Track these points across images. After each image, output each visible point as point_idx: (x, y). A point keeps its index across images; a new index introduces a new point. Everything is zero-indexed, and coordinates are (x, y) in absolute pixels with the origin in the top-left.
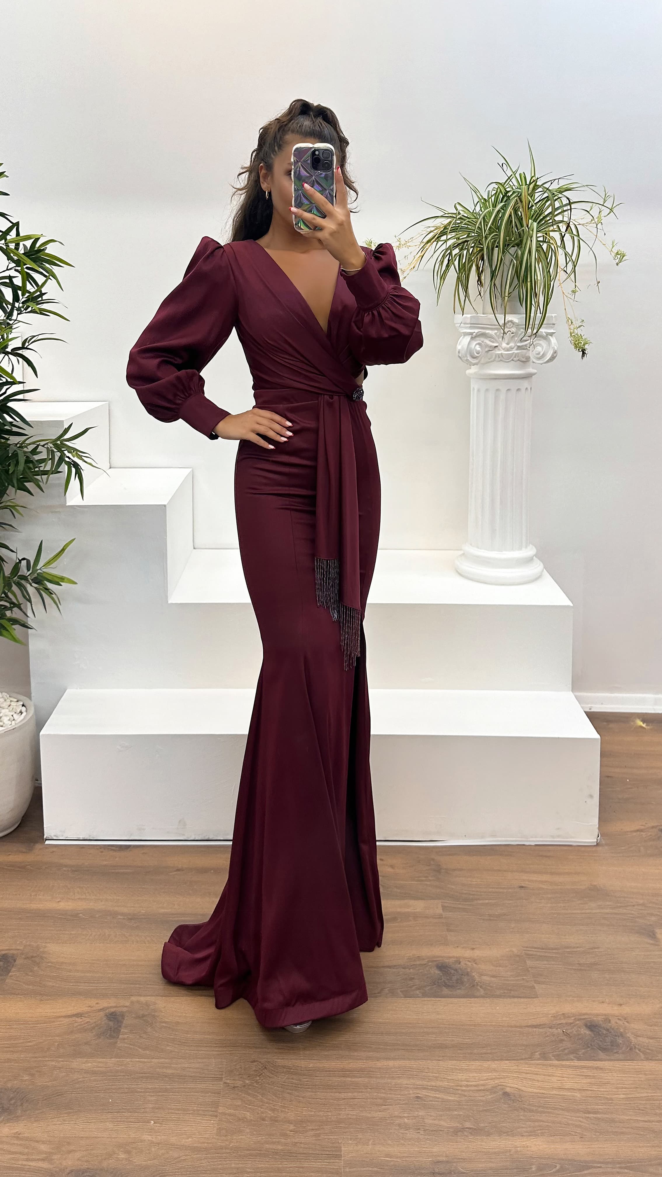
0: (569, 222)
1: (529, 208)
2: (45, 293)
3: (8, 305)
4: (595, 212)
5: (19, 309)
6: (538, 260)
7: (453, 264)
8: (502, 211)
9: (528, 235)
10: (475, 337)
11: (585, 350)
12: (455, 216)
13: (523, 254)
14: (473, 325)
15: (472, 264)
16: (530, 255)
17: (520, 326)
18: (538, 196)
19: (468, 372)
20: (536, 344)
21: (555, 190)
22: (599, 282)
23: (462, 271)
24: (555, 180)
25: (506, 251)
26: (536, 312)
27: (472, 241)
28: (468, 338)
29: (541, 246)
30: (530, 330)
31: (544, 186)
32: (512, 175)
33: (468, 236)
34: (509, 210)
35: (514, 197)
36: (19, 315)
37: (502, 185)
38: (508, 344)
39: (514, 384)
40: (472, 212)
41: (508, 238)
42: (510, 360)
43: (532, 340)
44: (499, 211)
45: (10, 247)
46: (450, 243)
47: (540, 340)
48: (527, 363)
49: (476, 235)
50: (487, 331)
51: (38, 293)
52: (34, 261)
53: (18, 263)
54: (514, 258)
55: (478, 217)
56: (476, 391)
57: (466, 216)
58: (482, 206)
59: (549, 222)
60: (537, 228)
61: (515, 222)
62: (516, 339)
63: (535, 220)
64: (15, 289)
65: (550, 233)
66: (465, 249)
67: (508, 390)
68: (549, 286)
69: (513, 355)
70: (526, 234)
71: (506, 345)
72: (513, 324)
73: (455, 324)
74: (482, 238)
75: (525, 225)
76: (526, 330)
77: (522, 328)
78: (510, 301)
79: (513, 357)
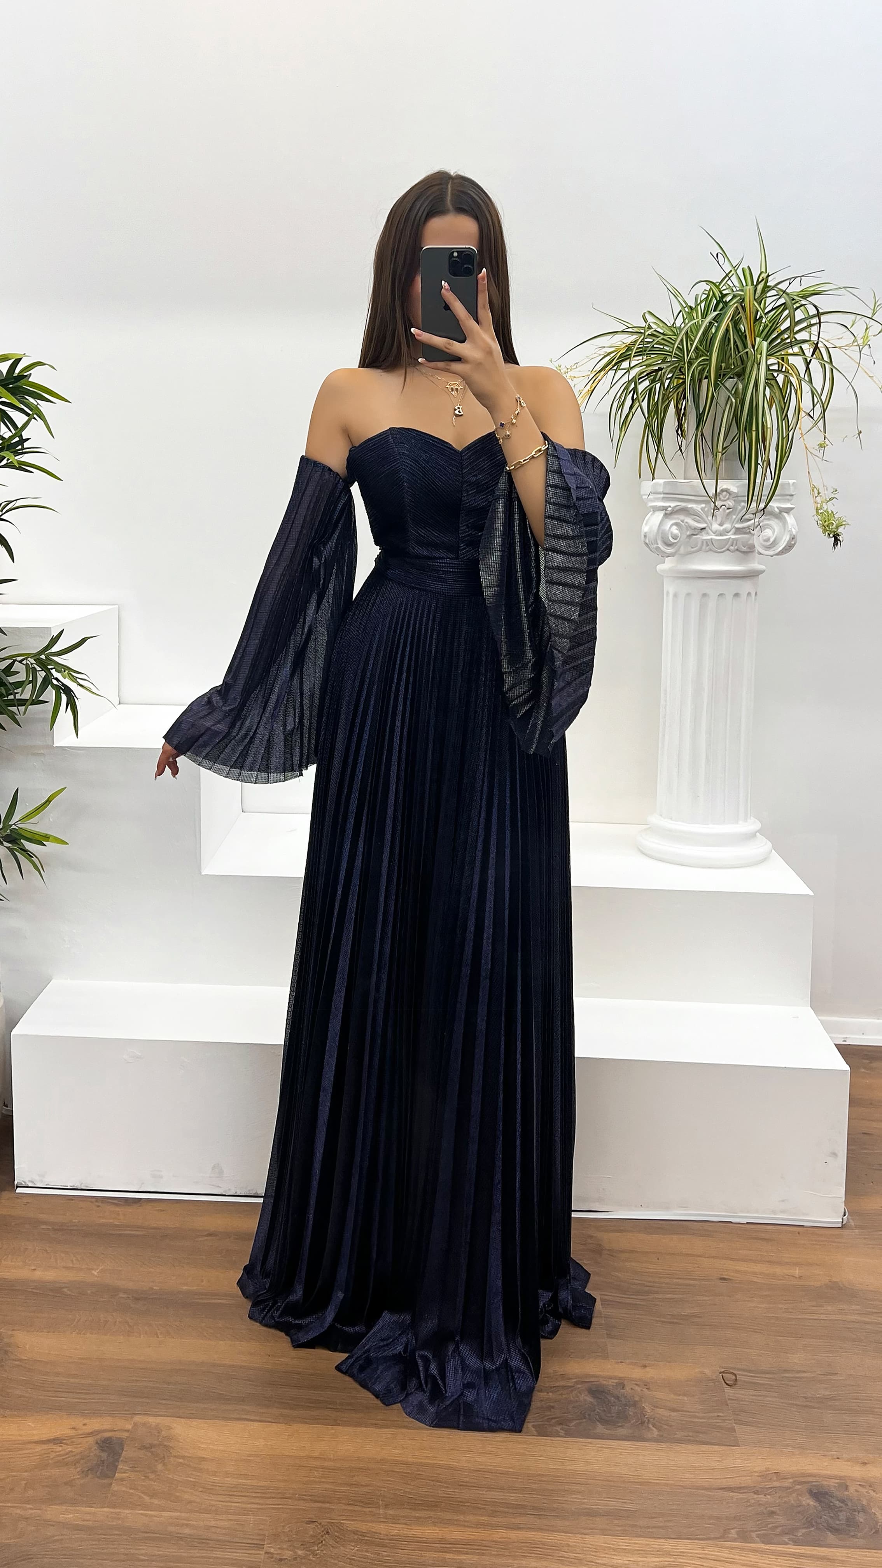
0: (818, 343)
1: (756, 320)
2: (27, 439)
4: (858, 328)
6: (768, 401)
7: (639, 405)
8: (716, 324)
9: (754, 360)
10: (672, 513)
11: (839, 536)
12: (643, 331)
13: (745, 389)
15: (669, 403)
16: (756, 390)
17: (740, 499)
18: (770, 302)
19: (660, 567)
20: (764, 525)
21: (796, 294)
22: (861, 432)
23: (653, 416)
24: (795, 278)
25: (721, 385)
26: (764, 476)
27: (669, 369)
29: (775, 378)
30: (754, 504)
31: (778, 287)
32: (731, 270)
33: (663, 362)
37: (717, 285)
38: (721, 525)
39: (730, 587)
41: (723, 365)
42: (725, 549)
43: (757, 520)
44: (710, 323)
46: (635, 372)
47: (769, 519)
48: (750, 554)
49: (674, 359)
50: (690, 505)
51: (17, 439)
52: (12, 392)
54: (730, 392)
55: (679, 333)
56: (671, 596)
57: (662, 332)
59: (788, 341)
61: (735, 340)
62: (734, 517)
63: (765, 339)
66: (658, 381)
67: (721, 595)
68: (785, 441)
69: (728, 542)
70: (752, 358)
71: (719, 527)
72: (729, 493)
73: (642, 496)
74: (685, 364)
75: (750, 345)
76: (748, 503)
77: (744, 501)
78: (725, 459)
79: (728, 545)
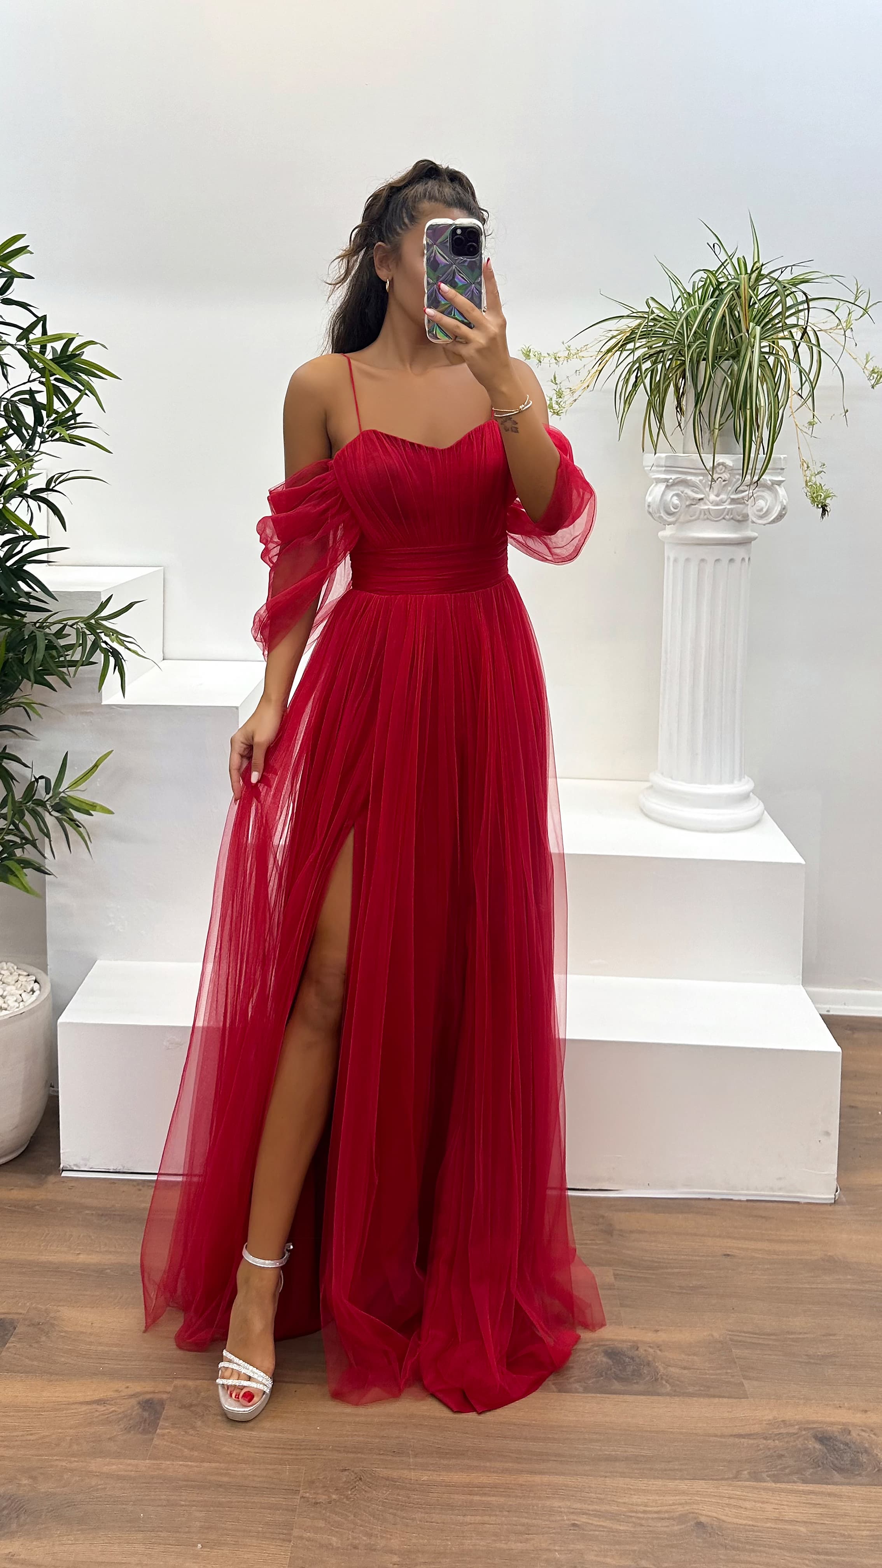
0: (806, 327)
1: (749, 306)
2: (80, 414)
3: (29, 431)
4: (842, 313)
5: (42, 436)
6: (761, 381)
7: (643, 382)
8: (712, 310)
9: (748, 345)
10: (672, 485)
11: (826, 506)
12: (647, 316)
13: (740, 371)
14: (669, 469)
15: (670, 383)
16: (750, 372)
17: (735, 472)
18: (763, 290)
19: (662, 534)
20: (757, 496)
21: (786, 282)
22: (847, 411)
23: (655, 393)
24: (786, 267)
25: (717, 366)
26: (758, 451)
27: (670, 351)
28: (662, 486)
29: (766, 360)
30: (748, 477)
31: (771, 275)
32: (727, 260)
33: (664, 345)
34: (722, 309)
35: (730, 291)
36: (42, 444)
37: (713, 273)
38: (717, 496)
39: (726, 553)
40: (670, 310)
41: (719, 348)
42: (721, 518)
43: (751, 491)
44: (708, 310)
45: (34, 349)
46: (639, 353)
47: (763, 491)
48: (745, 523)
49: (675, 342)
50: (689, 478)
51: (70, 414)
52: (67, 370)
53: (42, 372)
54: (727, 375)
55: (679, 318)
56: (672, 559)
57: (662, 315)
58: (684, 302)
59: (777, 326)
60: (761, 334)
61: (730, 326)
62: (729, 488)
63: (758, 324)
64: (37, 408)
65: (779, 341)
66: (660, 362)
67: (717, 560)
68: (777, 417)
69: (724, 511)
70: (746, 342)
71: (715, 497)
72: (726, 467)
73: (644, 467)
74: (685, 348)
75: (744, 330)
76: (744, 476)
77: (739, 474)
78: (721, 436)
79: (724, 514)
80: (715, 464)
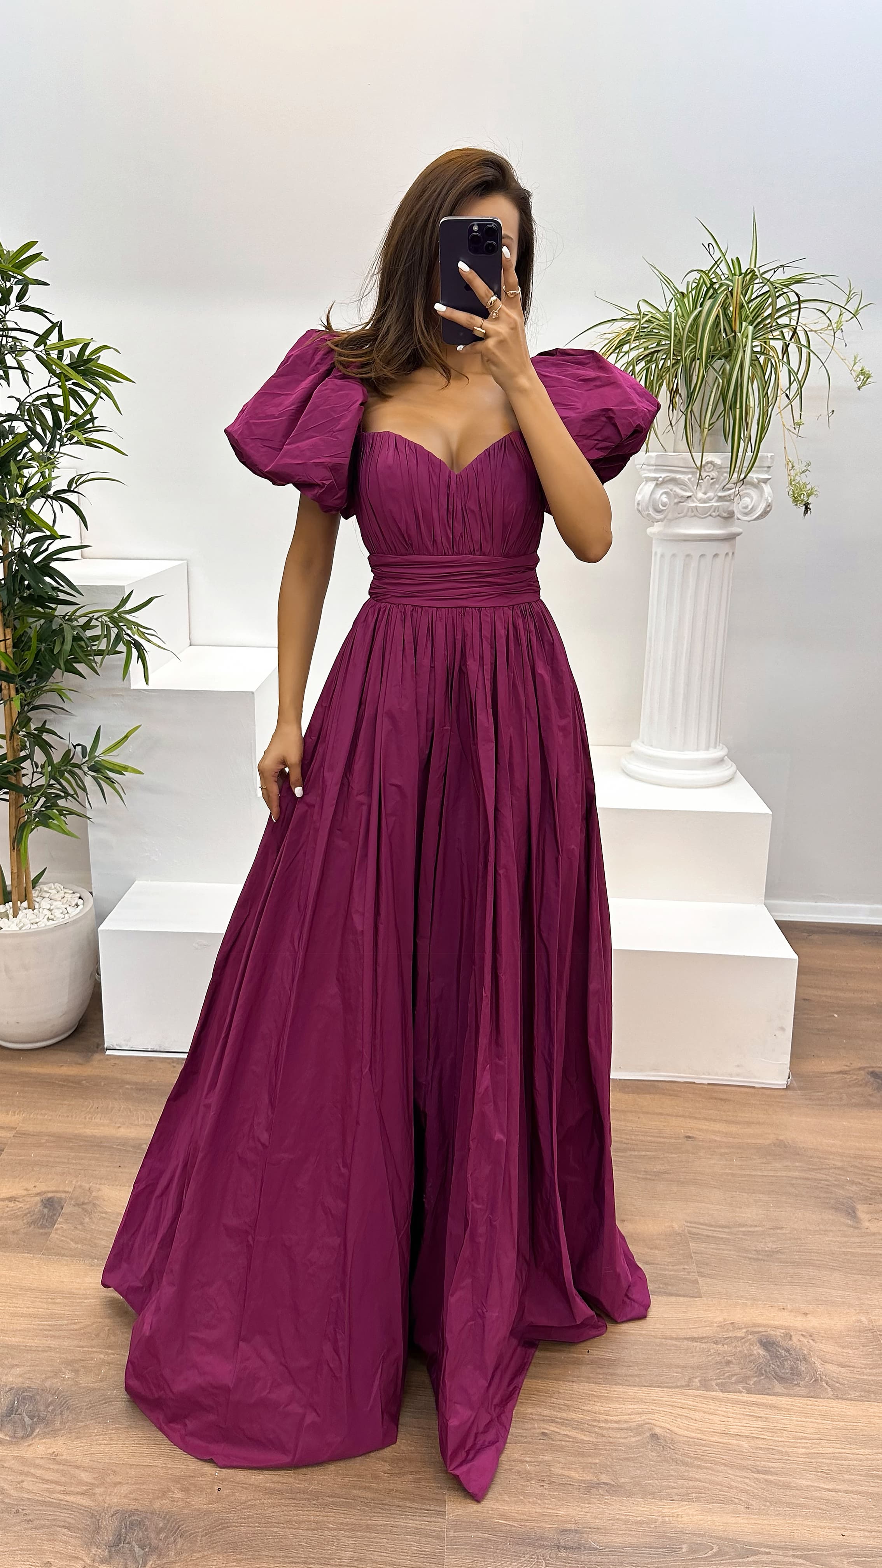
0: (795, 329)
1: (742, 306)
2: (97, 418)
4: (833, 315)
5: (61, 439)
6: (751, 379)
9: (740, 344)
10: (662, 483)
11: (809, 505)
12: (640, 318)
13: (732, 371)
14: (660, 468)
15: (663, 382)
16: (742, 371)
17: (723, 469)
19: (650, 530)
20: (743, 494)
21: (779, 283)
24: (778, 267)
25: (710, 366)
26: (745, 449)
28: (652, 485)
29: (757, 360)
30: (735, 475)
31: (764, 276)
32: (722, 258)
33: (658, 345)
34: (716, 309)
35: (723, 291)
36: (62, 447)
37: (707, 273)
38: (705, 493)
39: (711, 548)
40: (663, 312)
41: (712, 347)
42: (708, 515)
43: (738, 489)
45: (52, 355)
47: (748, 489)
48: (731, 520)
50: (679, 476)
51: (88, 416)
52: (83, 374)
53: (62, 377)
54: (719, 375)
56: (659, 556)
57: (656, 317)
58: (678, 303)
59: (770, 325)
60: (753, 334)
61: (724, 326)
62: (717, 486)
63: (750, 323)
64: (56, 411)
67: (702, 555)
68: (765, 417)
69: (711, 508)
70: (739, 341)
71: (703, 495)
72: (714, 466)
73: (636, 466)
75: (737, 329)
76: (731, 474)
77: (726, 472)
78: (711, 434)
79: (711, 511)
80: (703, 463)
